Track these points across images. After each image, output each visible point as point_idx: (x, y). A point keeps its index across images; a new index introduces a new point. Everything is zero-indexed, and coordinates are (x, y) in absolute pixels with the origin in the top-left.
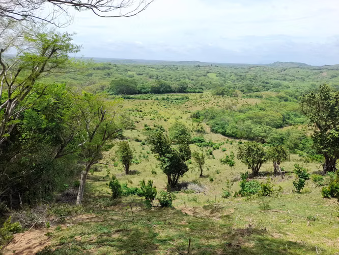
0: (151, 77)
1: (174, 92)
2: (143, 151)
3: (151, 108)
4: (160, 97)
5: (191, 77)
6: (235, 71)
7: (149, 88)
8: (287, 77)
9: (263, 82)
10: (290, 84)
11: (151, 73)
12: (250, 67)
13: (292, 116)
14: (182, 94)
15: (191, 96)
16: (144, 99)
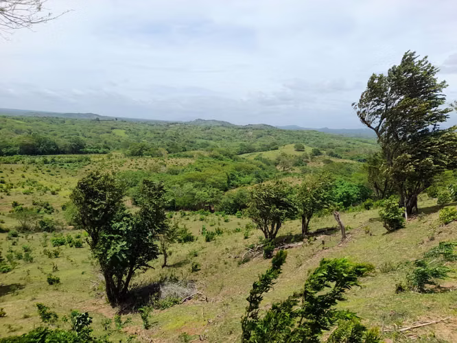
0: (17, 132)
1: (64, 153)
2: (14, 248)
3: (24, 177)
4: (39, 159)
5: (88, 134)
6: (150, 128)
7: (16, 146)
8: (213, 136)
9: (188, 142)
10: (218, 144)
11: (17, 126)
12: (168, 124)
13: (237, 176)
14: (78, 156)
15: (93, 157)
16: (9, 163)
